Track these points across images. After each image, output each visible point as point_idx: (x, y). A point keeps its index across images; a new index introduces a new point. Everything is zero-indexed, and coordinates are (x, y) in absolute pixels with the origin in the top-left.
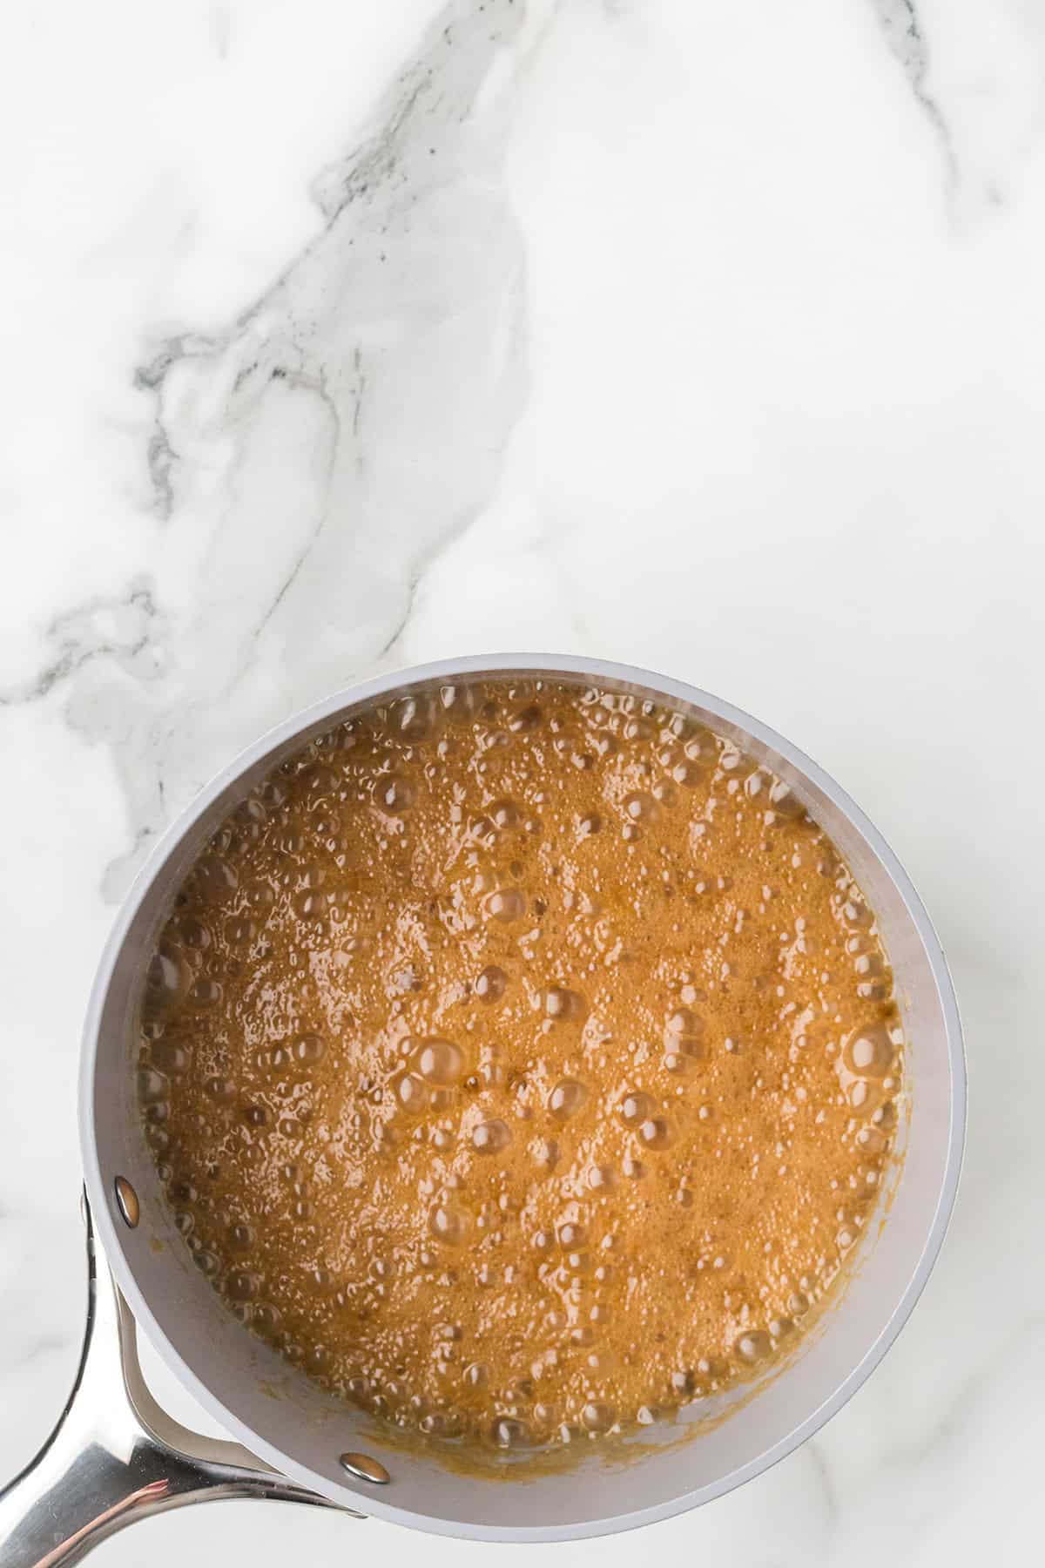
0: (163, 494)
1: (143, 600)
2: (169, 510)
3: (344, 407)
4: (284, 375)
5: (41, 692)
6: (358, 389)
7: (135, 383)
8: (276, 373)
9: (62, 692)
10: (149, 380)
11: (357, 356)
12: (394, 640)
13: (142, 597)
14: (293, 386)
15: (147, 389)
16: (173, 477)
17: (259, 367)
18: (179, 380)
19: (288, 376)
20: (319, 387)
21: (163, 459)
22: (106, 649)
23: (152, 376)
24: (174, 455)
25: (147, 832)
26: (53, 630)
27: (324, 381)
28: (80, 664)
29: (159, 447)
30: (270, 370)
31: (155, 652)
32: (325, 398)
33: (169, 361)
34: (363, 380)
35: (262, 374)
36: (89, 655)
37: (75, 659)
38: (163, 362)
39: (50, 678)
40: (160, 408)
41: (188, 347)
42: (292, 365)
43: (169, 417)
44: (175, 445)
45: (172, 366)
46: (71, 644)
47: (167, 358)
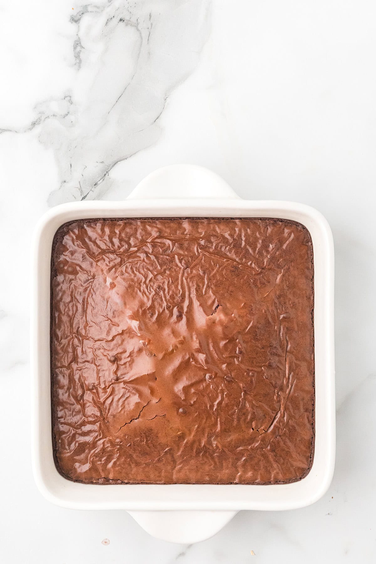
0: (78, 61)
1: (69, 98)
2: (80, 67)
3: (145, 34)
4: (124, 21)
5: (30, 129)
6: (150, 28)
7: (70, 21)
8: (121, 20)
9: (38, 129)
10: (75, 20)
11: (150, 16)
12: (157, 118)
13: (68, 98)
14: (127, 25)
15: (74, 23)
16: (82, 55)
17: (115, 17)
18: (86, 20)
19: (125, 21)
20: (136, 26)
21: (78, 49)
22: (54, 115)
23: (76, 19)
24: (82, 47)
25: (65, 182)
26: (35, 108)
27: (138, 24)
28: (44, 120)
29: (78, 44)
30: (119, 19)
31: (71, 117)
32: (138, 30)
33: (83, 14)
34: (152, 24)
35: (116, 20)
36: (48, 117)
37: (43, 118)
38: (81, 14)
39: (34, 124)
40: (79, 31)
41: (90, 9)
42: (127, 18)
43: (81, 34)
44: (83, 44)
45: (83, 15)
46: (42, 113)
47: (82, 12)
